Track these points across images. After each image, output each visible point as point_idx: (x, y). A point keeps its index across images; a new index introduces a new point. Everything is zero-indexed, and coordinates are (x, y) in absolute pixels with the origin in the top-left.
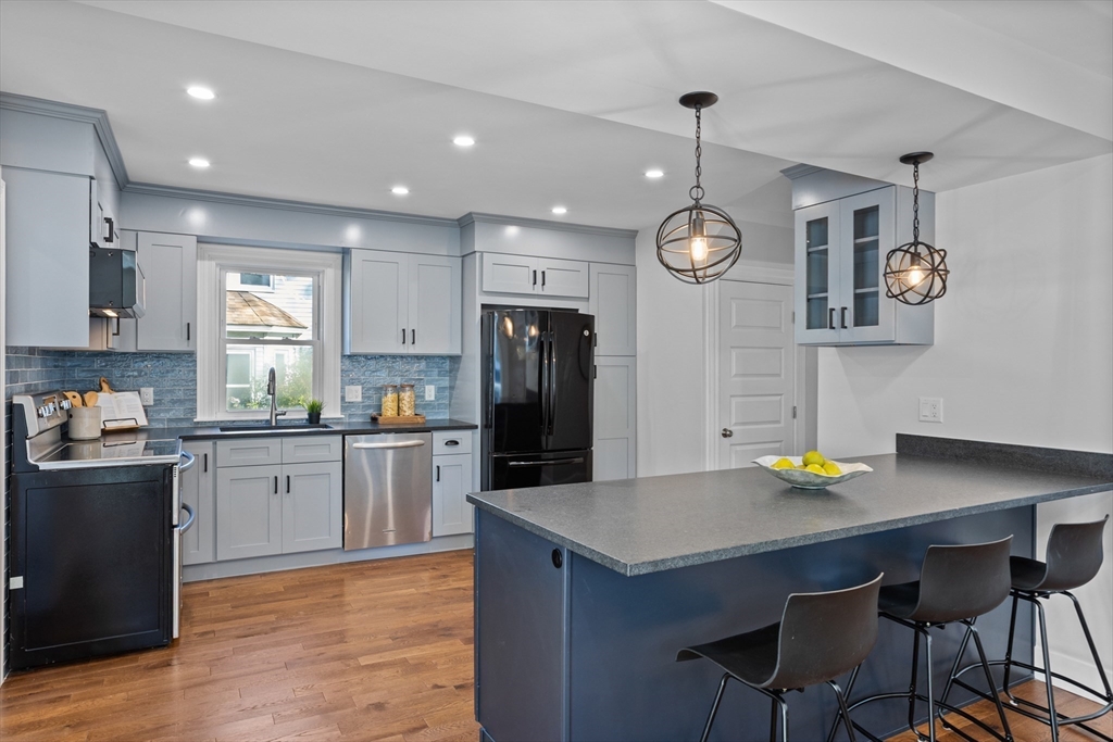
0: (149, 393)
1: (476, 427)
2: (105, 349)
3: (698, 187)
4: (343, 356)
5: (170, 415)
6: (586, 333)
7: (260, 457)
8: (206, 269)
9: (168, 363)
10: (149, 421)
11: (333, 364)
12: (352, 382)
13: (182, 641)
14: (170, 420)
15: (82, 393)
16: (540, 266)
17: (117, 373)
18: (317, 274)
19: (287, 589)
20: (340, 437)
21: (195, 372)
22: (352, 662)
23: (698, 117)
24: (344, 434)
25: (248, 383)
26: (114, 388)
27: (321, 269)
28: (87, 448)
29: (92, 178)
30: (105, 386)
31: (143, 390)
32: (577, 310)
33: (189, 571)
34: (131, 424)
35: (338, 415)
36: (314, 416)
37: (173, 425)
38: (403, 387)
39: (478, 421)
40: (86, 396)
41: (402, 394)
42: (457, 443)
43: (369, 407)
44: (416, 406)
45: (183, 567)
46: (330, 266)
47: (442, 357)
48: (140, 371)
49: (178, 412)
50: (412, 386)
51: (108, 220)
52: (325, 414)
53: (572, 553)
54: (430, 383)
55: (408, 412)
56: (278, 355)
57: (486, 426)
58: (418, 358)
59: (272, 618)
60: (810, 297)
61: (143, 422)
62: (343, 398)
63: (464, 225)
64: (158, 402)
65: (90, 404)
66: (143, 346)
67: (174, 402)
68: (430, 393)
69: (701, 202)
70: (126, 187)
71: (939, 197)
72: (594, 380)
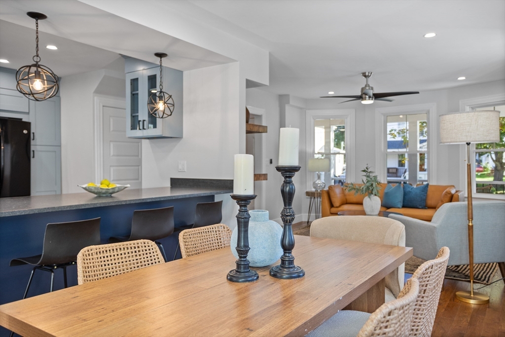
3: (37, 56)
6: (25, 132)
23: (37, 23)
32: (21, 119)
60: (134, 115)
69: (39, 63)
71: (185, 74)
72: (32, 160)
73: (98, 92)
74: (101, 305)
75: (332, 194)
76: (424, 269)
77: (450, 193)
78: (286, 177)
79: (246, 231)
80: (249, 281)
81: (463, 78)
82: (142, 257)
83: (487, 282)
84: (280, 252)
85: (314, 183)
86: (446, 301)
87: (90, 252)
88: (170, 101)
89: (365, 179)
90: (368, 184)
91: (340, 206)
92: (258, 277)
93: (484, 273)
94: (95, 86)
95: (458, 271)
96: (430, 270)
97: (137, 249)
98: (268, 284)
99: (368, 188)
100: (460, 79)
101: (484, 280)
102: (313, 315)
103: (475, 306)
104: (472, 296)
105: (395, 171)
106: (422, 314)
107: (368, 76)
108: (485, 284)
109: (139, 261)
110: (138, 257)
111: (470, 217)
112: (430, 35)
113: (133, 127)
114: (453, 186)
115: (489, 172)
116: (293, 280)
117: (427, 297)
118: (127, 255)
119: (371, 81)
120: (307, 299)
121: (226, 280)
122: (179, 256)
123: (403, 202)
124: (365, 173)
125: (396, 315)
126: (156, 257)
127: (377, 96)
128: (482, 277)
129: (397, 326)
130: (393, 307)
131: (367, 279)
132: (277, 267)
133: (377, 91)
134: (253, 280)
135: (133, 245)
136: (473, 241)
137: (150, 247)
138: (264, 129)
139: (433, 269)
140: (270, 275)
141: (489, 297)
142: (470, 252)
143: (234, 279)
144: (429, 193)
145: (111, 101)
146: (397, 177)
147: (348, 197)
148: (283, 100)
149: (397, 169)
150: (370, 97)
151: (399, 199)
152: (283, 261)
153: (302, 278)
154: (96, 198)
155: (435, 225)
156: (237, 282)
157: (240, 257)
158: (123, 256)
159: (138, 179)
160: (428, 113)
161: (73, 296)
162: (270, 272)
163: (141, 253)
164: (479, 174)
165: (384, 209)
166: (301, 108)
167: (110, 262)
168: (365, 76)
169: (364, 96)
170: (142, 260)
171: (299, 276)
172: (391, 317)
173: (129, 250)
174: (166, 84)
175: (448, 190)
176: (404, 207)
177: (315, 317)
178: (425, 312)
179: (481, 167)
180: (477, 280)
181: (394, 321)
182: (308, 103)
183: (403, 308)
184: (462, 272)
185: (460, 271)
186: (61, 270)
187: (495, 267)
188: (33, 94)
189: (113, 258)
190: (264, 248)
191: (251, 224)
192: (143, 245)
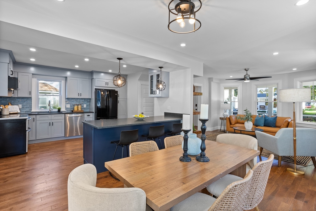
0: (21, 106)
1: (94, 112)
2: (10, 96)
3: (120, 72)
4: (66, 98)
5: (25, 110)
6: (116, 94)
7: (47, 118)
8: (34, 80)
9: (25, 100)
10: (20, 111)
11: (64, 100)
12: (68, 104)
13: (28, 153)
14: (25, 111)
15: (4, 105)
16: (107, 81)
17: (13, 102)
18: (60, 82)
19: (52, 144)
20: (64, 114)
21: (32, 101)
22: (64, 154)
23: (120, 61)
24: (65, 114)
25: (46, 104)
26: (12, 105)
27: (61, 80)
28: (6, 116)
29: (8, 63)
30: (10, 104)
31: (19, 105)
32: (115, 90)
33: (30, 142)
34: (16, 112)
35: (65, 110)
36: (59, 110)
37: (27, 112)
38: (79, 105)
39: (94, 111)
40: (6, 106)
41: (79, 106)
42: (89, 116)
43: (72, 109)
44: (82, 109)
45: (28, 141)
46: (63, 80)
47: (88, 99)
48: (18, 101)
49: (28, 110)
50: (81, 105)
51: (11, 71)
52: (61, 110)
53: (94, 128)
54: (85, 104)
55: (80, 109)
56: (54, 98)
57: (95, 112)
58: (82, 99)
59: (48, 149)
60: (151, 88)
61: (19, 111)
62: (66, 107)
63: (91, 73)
64: (23, 108)
65: (6, 108)
66: (19, 96)
67: (26, 107)
68: (85, 106)
69: (120, 75)
70: (15, 63)
71: (170, 73)
72: (118, 103)
73: (139, 80)
74: (136, 166)
75: (231, 119)
76: (259, 165)
77: (288, 121)
78: (203, 123)
79: (187, 143)
80: (187, 162)
81: (296, 69)
82: (151, 147)
83: (305, 165)
84: (200, 151)
85: (223, 114)
86: (281, 172)
87: (134, 145)
88: (164, 85)
89: (245, 114)
90: (246, 116)
91: (234, 124)
92: (191, 160)
93: (304, 160)
94: (138, 78)
95: (290, 158)
96: (262, 165)
97: (149, 144)
98: (194, 163)
99: (247, 118)
100: (294, 69)
101: (303, 164)
102: (209, 180)
103: (297, 176)
104: (295, 171)
105: (263, 107)
106: (258, 183)
107: (247, 70)
108: (303, 166)
109: (150, 148)
110: (150, 147)
111: (295, 135)
112: (276, 54)
113: (151, 93)
114: (290, 118)
115: (315, 108)
116: (204, 163)
117: (261, 176)
118: (146, 146)
119: (249, 73)
120: (208, 172)
121: (179, 160)
122: (164, 148)
123: (264, 124)
124: (245, 112)
125: (238, 187)
126: (156, 147)
127: (251, 79)
128: (302, 162)
129: (239, 191)
130: (237, 184)
131: (235, 165)
132: (199, 157)
133: (251, 76)
134: (189, 161)
135: (148, 143)
136: (296, 146)
137: (154, 144)
138: (201, 94)
139: (263, 165)
140: (196, 159)
141: (305, 172)
142: (294, 151)
143: (182, 160)
144: (277, 120)
145: (144, 83)
146: (264, 110)
147: (238, 120)
148: (210, 80)
149: (264, 106)
150: (248, 79)
151: (262, 122)
152: (201, 155)
153: (208, 162)
154: (137, 120)
155: (277, 138)
156: (183, 161)
157: (185, 152)
158: (144, 146)
159: (153, 111)
160: (278, 84)
161: (128, 161)
162: (196, 158)
163: (151, 145)
164: (309, 109)
165: (254, 127)
166: (218, 83)
167: (140, 148)
168: (246, 70)
169: (245, 79)
170: (151, 148)
171: (207, 161)
172: (236, 187)
173: (147, 144)
174: (163, 78)
175: (286, 119)
176: (264, 126)
177: (209, 181)
178: (260, 182)
179: (310, 106)
180: (299, 163)
181: (238, 189)
182: (221, 81)
183: (242, 184)
184: (291, 159)
185: (291, 158)
186: (126, 146)
187: (310, 158)
188: (118, 85)
189: (141, 147)
190: (194, 149)
191: (189, 139)
192: (151, 143)
